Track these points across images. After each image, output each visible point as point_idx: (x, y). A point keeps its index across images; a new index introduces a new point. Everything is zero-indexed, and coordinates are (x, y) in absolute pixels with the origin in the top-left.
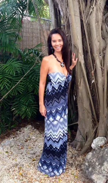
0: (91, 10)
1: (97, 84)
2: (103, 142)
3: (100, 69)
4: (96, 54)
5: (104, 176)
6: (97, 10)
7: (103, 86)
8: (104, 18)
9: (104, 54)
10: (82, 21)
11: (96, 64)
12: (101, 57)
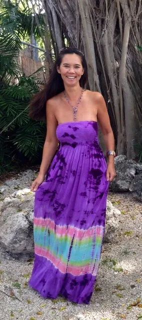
0: (103, 33)
1: (113, 103)
2: (124, 158)
3: (115, 88)
4: (111, 74)
5: (127, 182)
6: (108, 33)
7: (119, 104)
8: (115, 40)
9: (118, 73)
10: (95, 43)
11: (111, 83)
12: (116, 77)
